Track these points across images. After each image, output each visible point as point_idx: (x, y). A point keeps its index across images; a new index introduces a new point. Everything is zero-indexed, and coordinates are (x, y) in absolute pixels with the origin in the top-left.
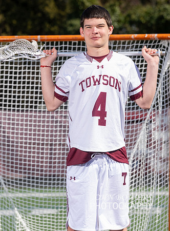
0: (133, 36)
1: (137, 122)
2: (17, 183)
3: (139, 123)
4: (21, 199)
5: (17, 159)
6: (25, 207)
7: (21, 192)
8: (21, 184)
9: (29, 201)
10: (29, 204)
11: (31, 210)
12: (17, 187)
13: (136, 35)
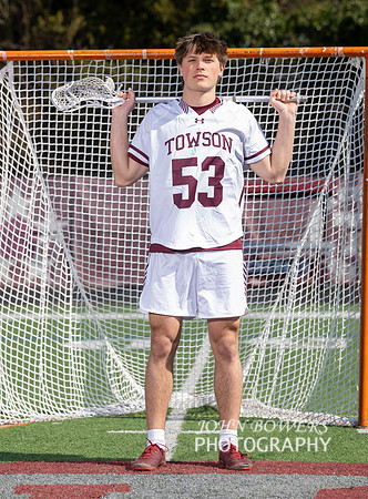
0: (302, 50)
1: (307, 194)
2: (107, 296)
3: (311, 196)
4: (114, 321)
5: (107, 256)
6: (121, 335)
7: (113, 310)
8: (113, 297)
9: (127, 325)
10: (127, 331)
11: (130, 340)
12: (107, 302)
13: (307, 49)
